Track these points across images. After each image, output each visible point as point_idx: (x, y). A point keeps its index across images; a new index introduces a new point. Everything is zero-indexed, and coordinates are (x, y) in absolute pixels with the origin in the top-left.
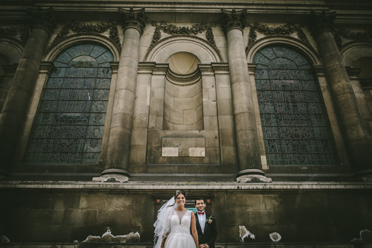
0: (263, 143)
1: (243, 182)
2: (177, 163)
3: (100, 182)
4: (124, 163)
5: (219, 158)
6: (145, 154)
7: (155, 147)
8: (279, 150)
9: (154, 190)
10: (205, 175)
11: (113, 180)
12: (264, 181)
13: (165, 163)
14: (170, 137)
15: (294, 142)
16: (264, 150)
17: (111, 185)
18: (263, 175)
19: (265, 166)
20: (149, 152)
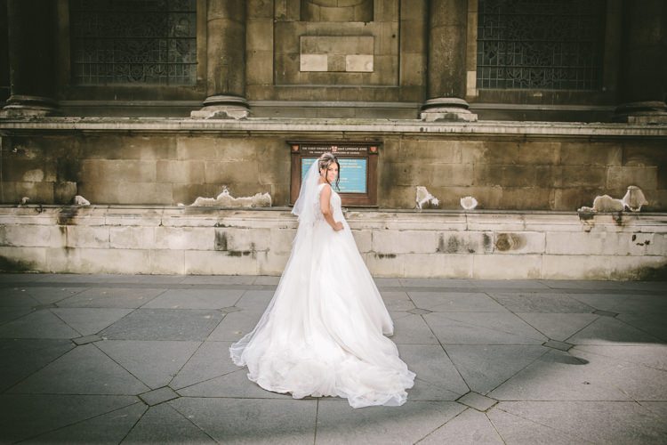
0: (476, 48)
1: (431, 121)
2: (325, 83)
3: (203, 118)
4: (238, 85)
5: (396, 74)
6: (272, 69)
7: (289, 54)
8: (500, 61)
9: (289, 132)
10: (371, 104)
11: (223, 116)
12: (465, 119)
13: (306, 83)
14: (314, 35)
15: (530, 47)
16: (476, 62)
17: (221, 124)
18: (465, 107)
19: (472, 91)
20: (278, 64)
